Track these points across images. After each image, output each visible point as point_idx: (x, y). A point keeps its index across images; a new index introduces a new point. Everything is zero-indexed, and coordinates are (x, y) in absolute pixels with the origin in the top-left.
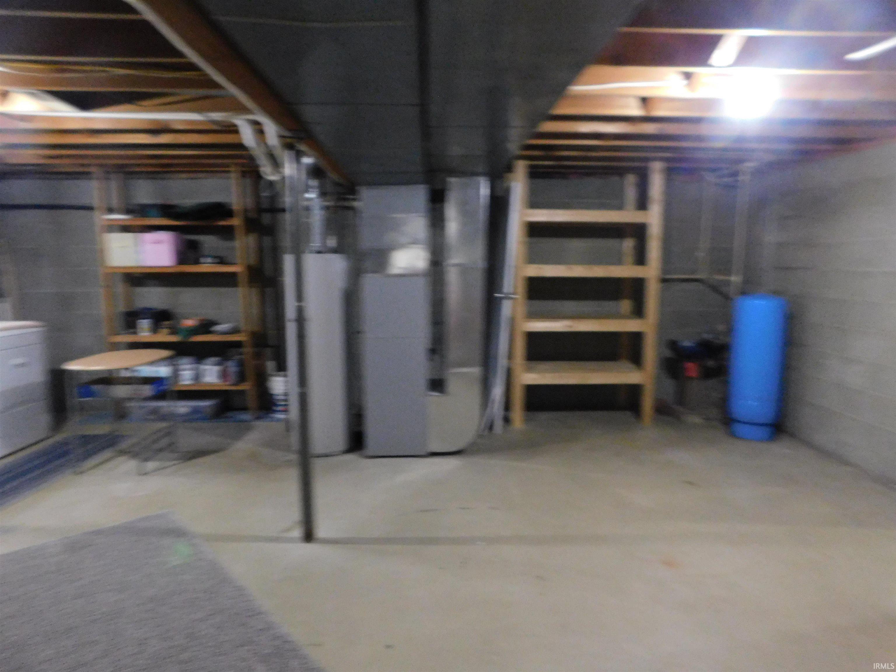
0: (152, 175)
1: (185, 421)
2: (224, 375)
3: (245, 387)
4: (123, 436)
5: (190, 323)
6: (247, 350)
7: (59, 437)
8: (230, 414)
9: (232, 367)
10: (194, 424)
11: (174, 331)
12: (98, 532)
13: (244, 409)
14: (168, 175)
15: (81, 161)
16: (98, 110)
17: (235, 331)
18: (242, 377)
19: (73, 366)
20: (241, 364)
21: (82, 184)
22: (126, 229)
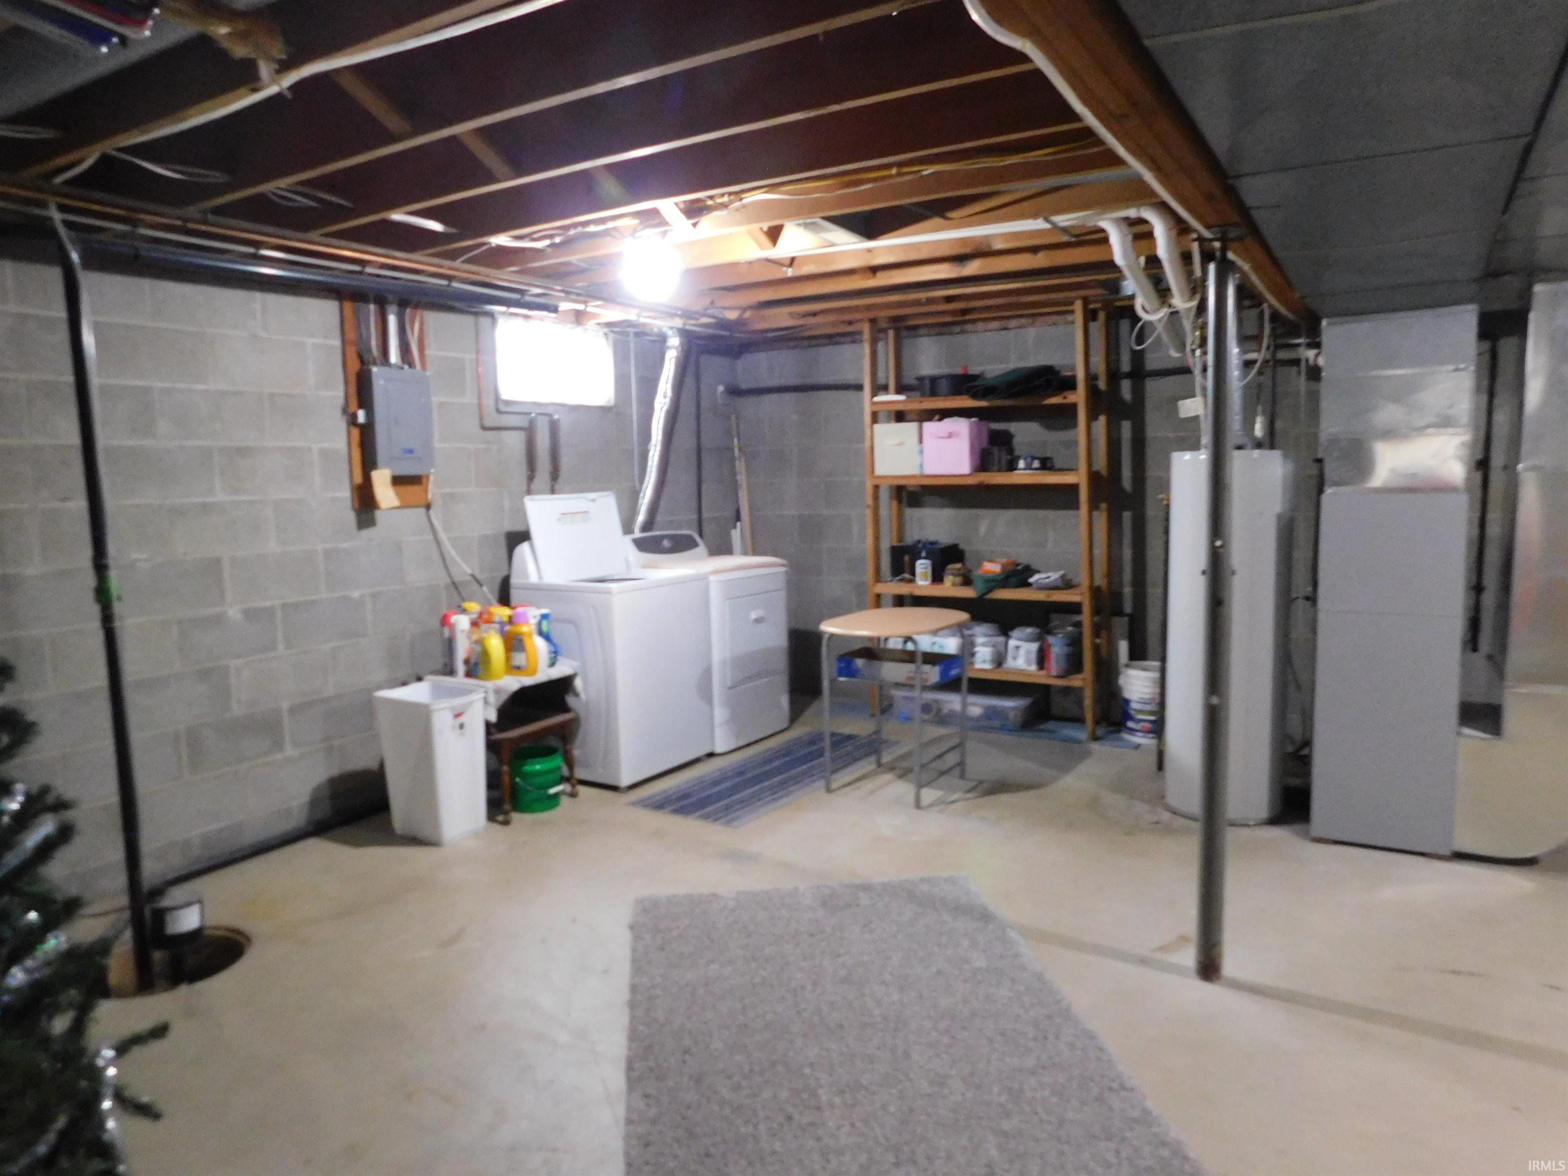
0: (941, 329)
1: (979, 729)
2: (1042, 659)
3: (1076, 681)
4: (886, 742)
5: (993, 568)
6: (1086, 617)
7: (798, 731)
8: (1051, 725)
9: (1057, 646)
10: (993, 736)
11: (967, 581)
12: (867, 888)
13: (1079, 720)
14: (969, 327)
15: (847, 317)
16: (886, 236)
17: (1067, 584)
18: (1074, 665)
19: (829, 627)
20: (1075, 643)
21: (847, 350)
22: (900, 417)
